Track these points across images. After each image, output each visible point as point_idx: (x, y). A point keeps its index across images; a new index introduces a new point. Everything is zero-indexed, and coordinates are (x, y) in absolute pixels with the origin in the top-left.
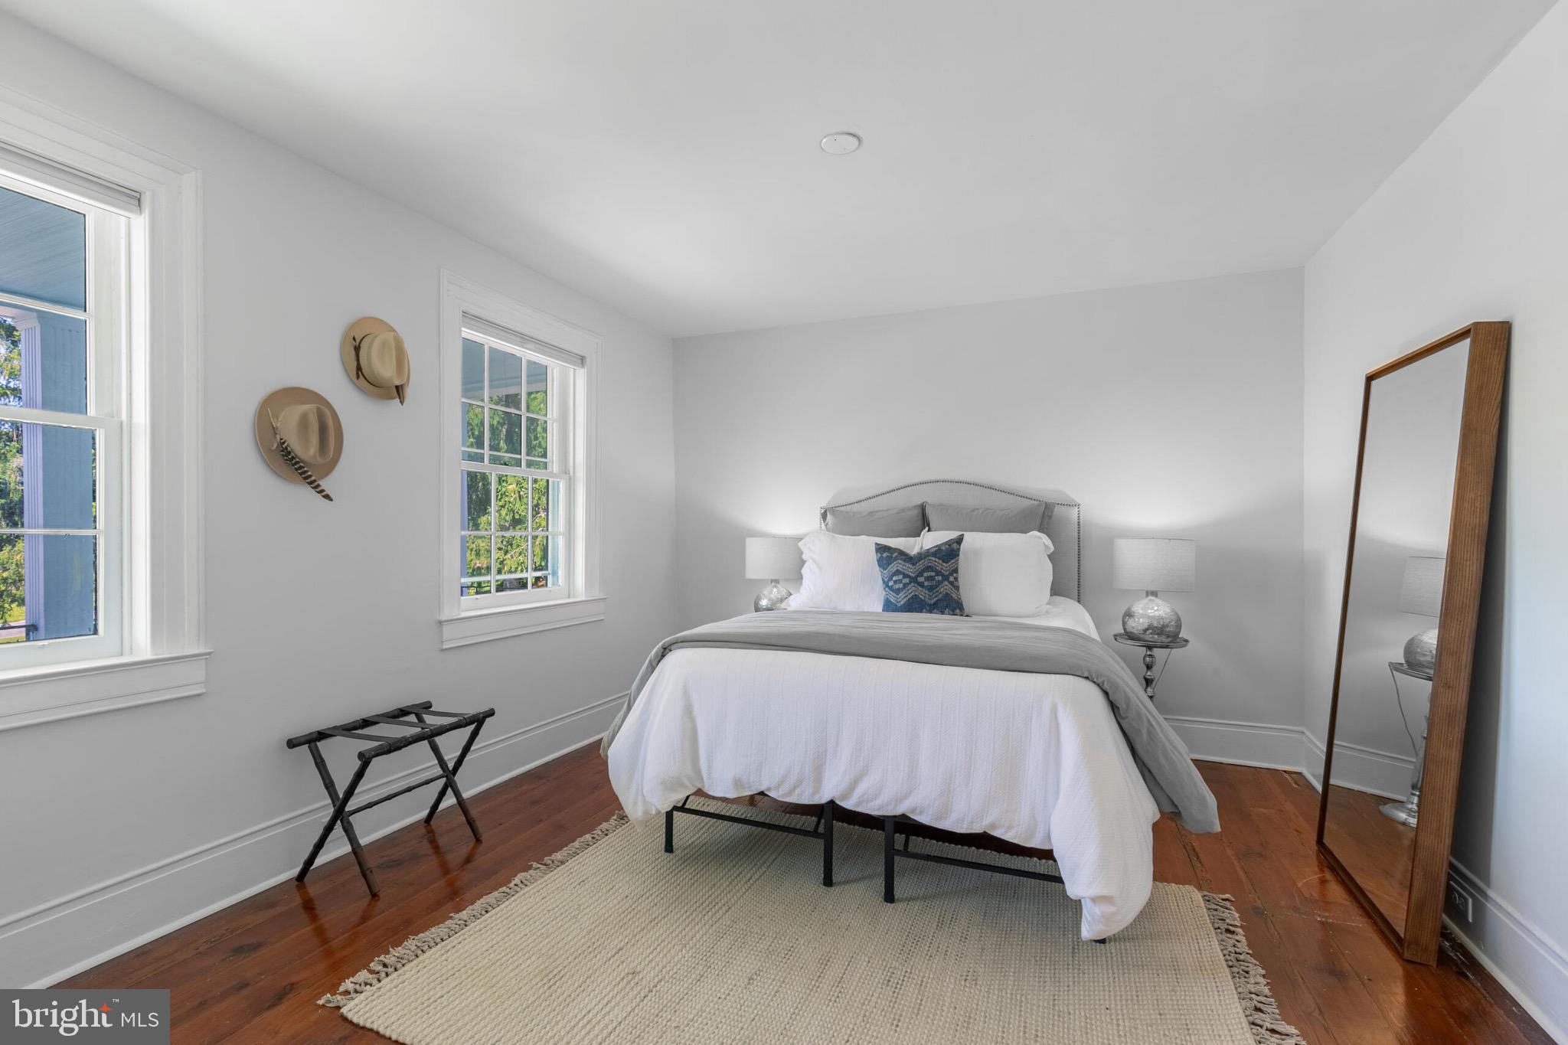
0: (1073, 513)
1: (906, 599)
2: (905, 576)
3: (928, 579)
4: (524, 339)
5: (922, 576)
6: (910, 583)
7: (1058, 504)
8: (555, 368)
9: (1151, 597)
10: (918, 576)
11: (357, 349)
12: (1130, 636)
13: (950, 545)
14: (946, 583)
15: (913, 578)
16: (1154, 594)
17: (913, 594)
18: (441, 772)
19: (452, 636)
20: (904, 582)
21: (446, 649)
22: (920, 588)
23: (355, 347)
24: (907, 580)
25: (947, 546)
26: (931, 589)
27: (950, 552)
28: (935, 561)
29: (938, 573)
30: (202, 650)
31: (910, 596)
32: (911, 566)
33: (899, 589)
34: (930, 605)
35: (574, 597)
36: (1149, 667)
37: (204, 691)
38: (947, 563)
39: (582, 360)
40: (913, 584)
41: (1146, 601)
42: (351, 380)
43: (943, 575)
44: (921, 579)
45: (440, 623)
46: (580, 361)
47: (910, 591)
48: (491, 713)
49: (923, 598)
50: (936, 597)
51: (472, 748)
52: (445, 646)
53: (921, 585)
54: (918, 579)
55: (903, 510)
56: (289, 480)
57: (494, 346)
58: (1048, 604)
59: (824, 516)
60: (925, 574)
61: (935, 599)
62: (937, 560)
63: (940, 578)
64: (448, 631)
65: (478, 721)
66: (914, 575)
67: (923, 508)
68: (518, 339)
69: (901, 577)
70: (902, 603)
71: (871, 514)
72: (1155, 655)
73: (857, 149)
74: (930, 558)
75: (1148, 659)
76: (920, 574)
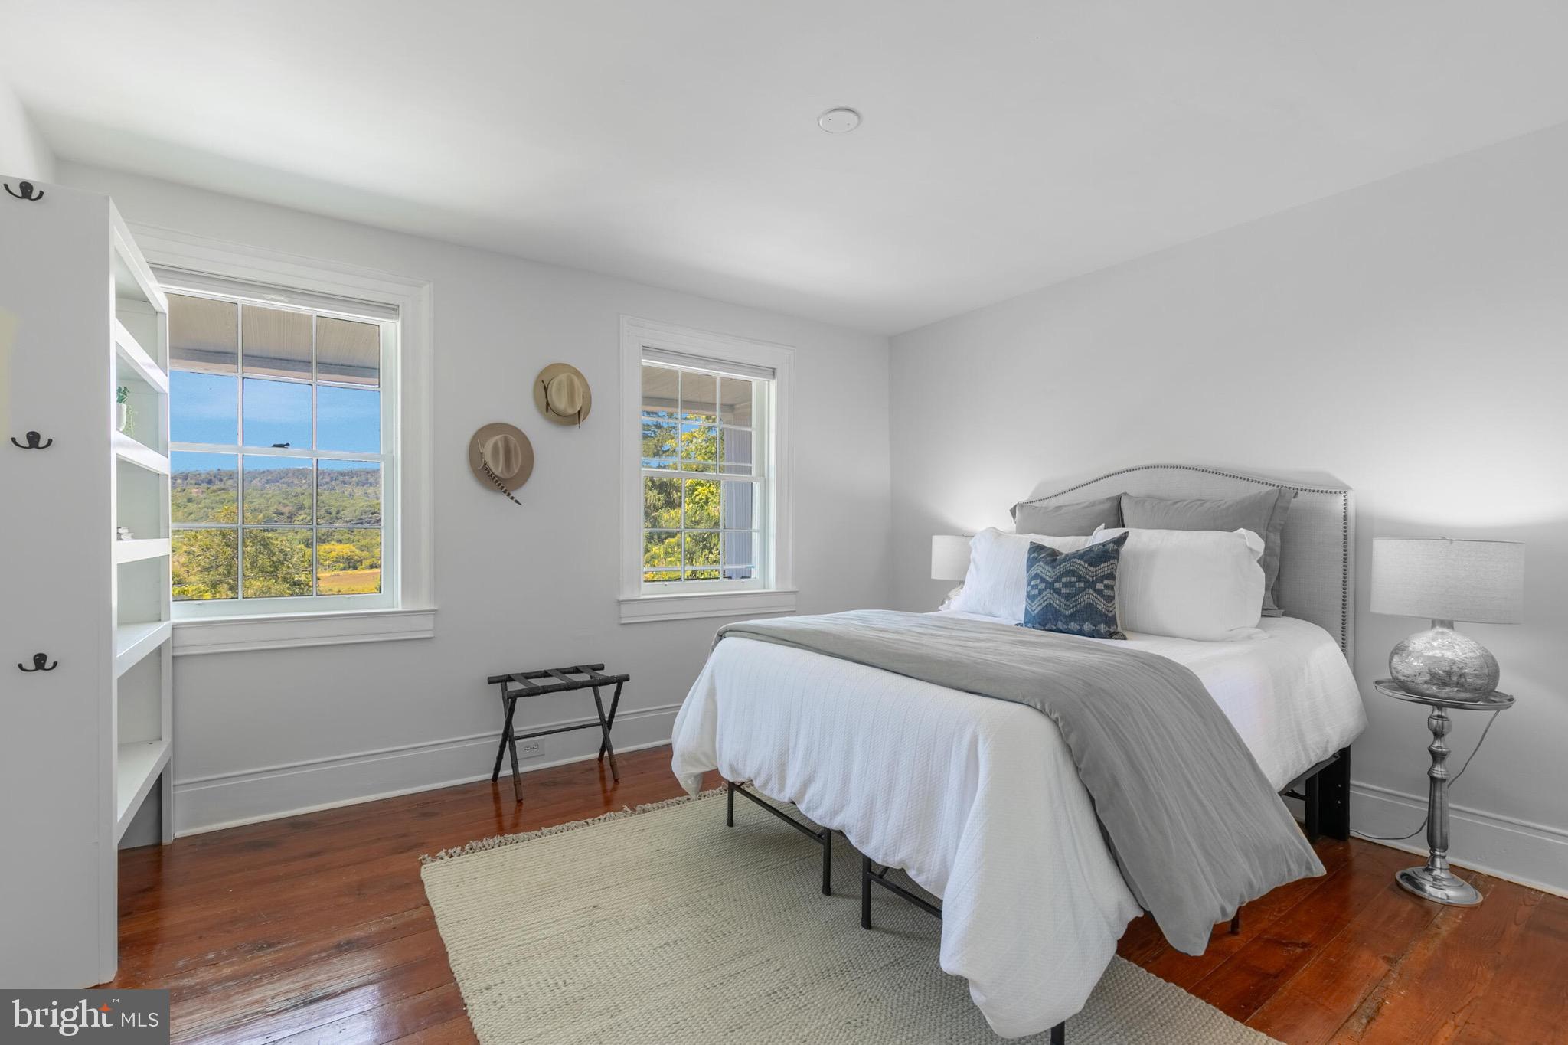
0: (1338, 502)
1: (1040, 608)
2: (1043, 580)
3: (1065, 585)
4: (708, 361)
5: (1060, 581)
6: (1046, 588)
7: (1302, 490)
8: (755, 382)
9: (1439, 629)
10: (1055, 581)
11: (546, 389)
12: (1403, 686)
13: (1104, 546)
14: (1090, 591)
15: (1050, 583)
16: (1449, 625)
17: (1047, 602)
18: (599, 721)
19: (628, 614)
20: (1040, 587)
21: (624, 624)
22: (1056, 596)
23: (543, 387)
24: (1043, 586)
25: (1101, 546)
26: (1068, 597)
27: (1108, 554)
28: (1080, 564)
29: (1080, 578)
30: (432, 608)
31: (1044, 605)
32: (1050, 569)
33: (1034, 595)
34: (1066, 617)
35: (768, 589)
36: (1438, 734)
37: (432, 636)
38: (1094, 566)
39: (774, 372)
40: (1048, 591)
41: (1431, 634)
42: (541, 412)
43: (1087, 582)
44: (1058, 585)
45: (619, 602)
46: (772, 373)
47: (1044, 599)
48: (627, 678)
49: (1058, 607)
50: (1073, 607)
51: (616, 714)
52: (623, 622)
53: (1058, 592)
54: (1055, 584)
55: (1093, 504)
56: (492, 489)
57: (685, 371)
58: (1257, 627)
59: (1013, 512)
60: (1064, 580)
61: (1073, 610)
62: (1082, 563)
63: (1082, 585)
64: (625, 609)
65: (621, 680)
66: (1050, 580)
67: (1118, 500)
68: (702, 362)
69: (1038, 581)
70: (1036, 612)
71: (1058, 508)
72: (1450, 717)
73: (858, 125)
74: (1075, 560)
75: (1435, 722)
76: (1058, 579)
